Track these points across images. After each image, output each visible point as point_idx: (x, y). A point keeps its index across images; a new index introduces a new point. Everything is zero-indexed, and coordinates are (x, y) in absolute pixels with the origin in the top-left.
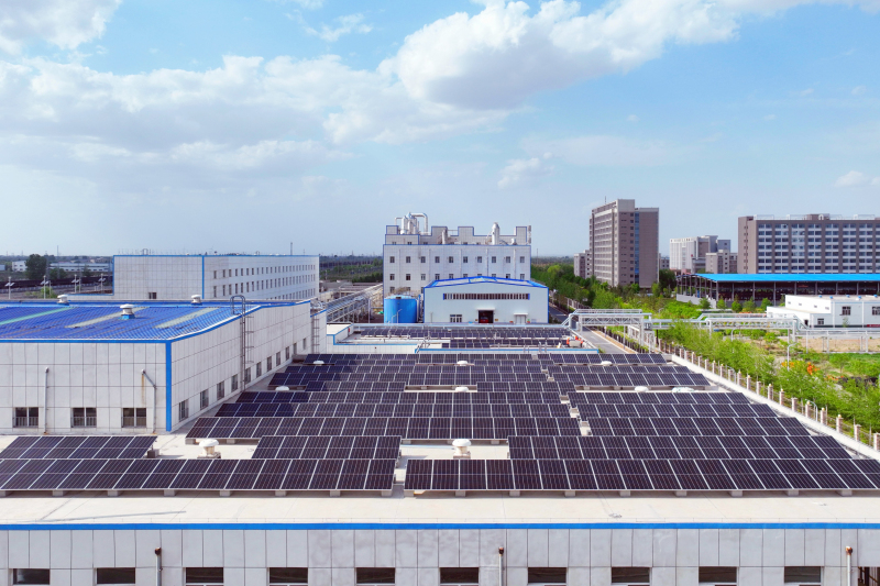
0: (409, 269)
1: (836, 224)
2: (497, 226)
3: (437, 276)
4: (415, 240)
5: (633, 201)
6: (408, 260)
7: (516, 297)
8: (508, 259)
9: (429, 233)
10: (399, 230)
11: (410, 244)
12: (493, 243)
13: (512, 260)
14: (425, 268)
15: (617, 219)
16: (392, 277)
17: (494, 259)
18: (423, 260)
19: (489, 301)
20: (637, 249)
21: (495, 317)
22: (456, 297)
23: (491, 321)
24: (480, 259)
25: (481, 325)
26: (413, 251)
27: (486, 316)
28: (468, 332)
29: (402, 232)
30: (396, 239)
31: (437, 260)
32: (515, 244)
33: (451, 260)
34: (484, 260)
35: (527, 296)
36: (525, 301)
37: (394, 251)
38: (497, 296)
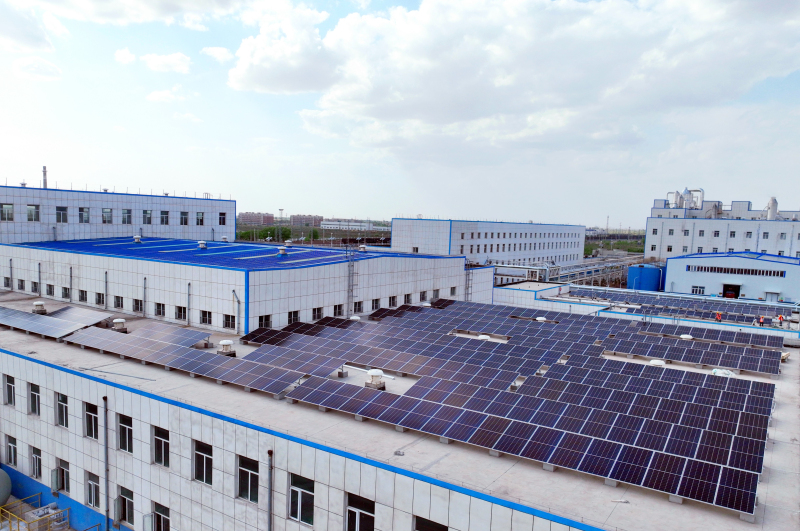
0: (671, 241)
2: (776, 201)
4: (681, 213)
6: (671, 232)
7: (769, 273)
8: (783, 235)
10: (667, 204)
11: (676, 217)
14: (688, 241)
16: (653, 248)
17: (766, 235)
18: (686, 232)
19: (736, 275)
21: (741, 292)
22: (700, 269)
23: (736, 296)
24: (749, 234)
25: (726, 299)
26: (677, 225)
27: (732, 291)
28: (708, 304)
30: (663, 212)
31: (701, 233)
33: (716, 234)
34: (754, 235)
35: (782, 274)
36: (779, 279)
37: (657, 224)
38: (747, 272)
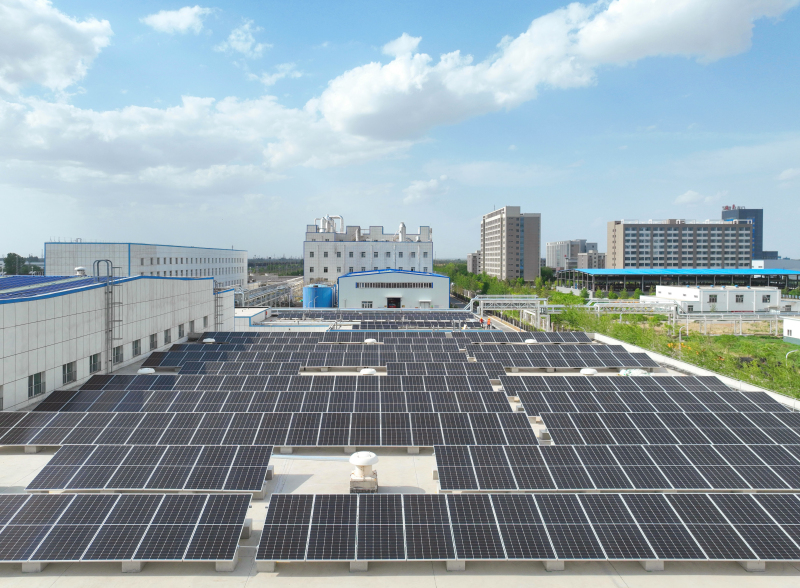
0: (326, 262)
1: (691, 227)
2: (404, 226)
3: (351, 269)
4: (331, 237)
5: (518, 208)
6: (326, 254)
7: (421, 285)
8: (413, 254)
9: (345, 232)
10: (318, 229)
11: (327, 240)
12: (400, 240)
13: (417, 255)
14: (341, 262)
15: (504, 223)
16: (311, 270)
17: (401, 254)
18: (339, 254)
19: (396, 289)
20: (522, 249)
21: (402, 303)
22: (367, 285)
23: (398, 307)
24: (388, 254)
25: (390, 310)
26: (329, 247)
27: (394, 302)
28: (378, 315)
29: (321, 231)
30: (315, 236)
31: (351, 254)
32: (419, 241)
33: (363, 254)
34: (393, 255)
35: (431, 285)
36: (428, 289)
37: (313, 247)
38: (404, 285)
